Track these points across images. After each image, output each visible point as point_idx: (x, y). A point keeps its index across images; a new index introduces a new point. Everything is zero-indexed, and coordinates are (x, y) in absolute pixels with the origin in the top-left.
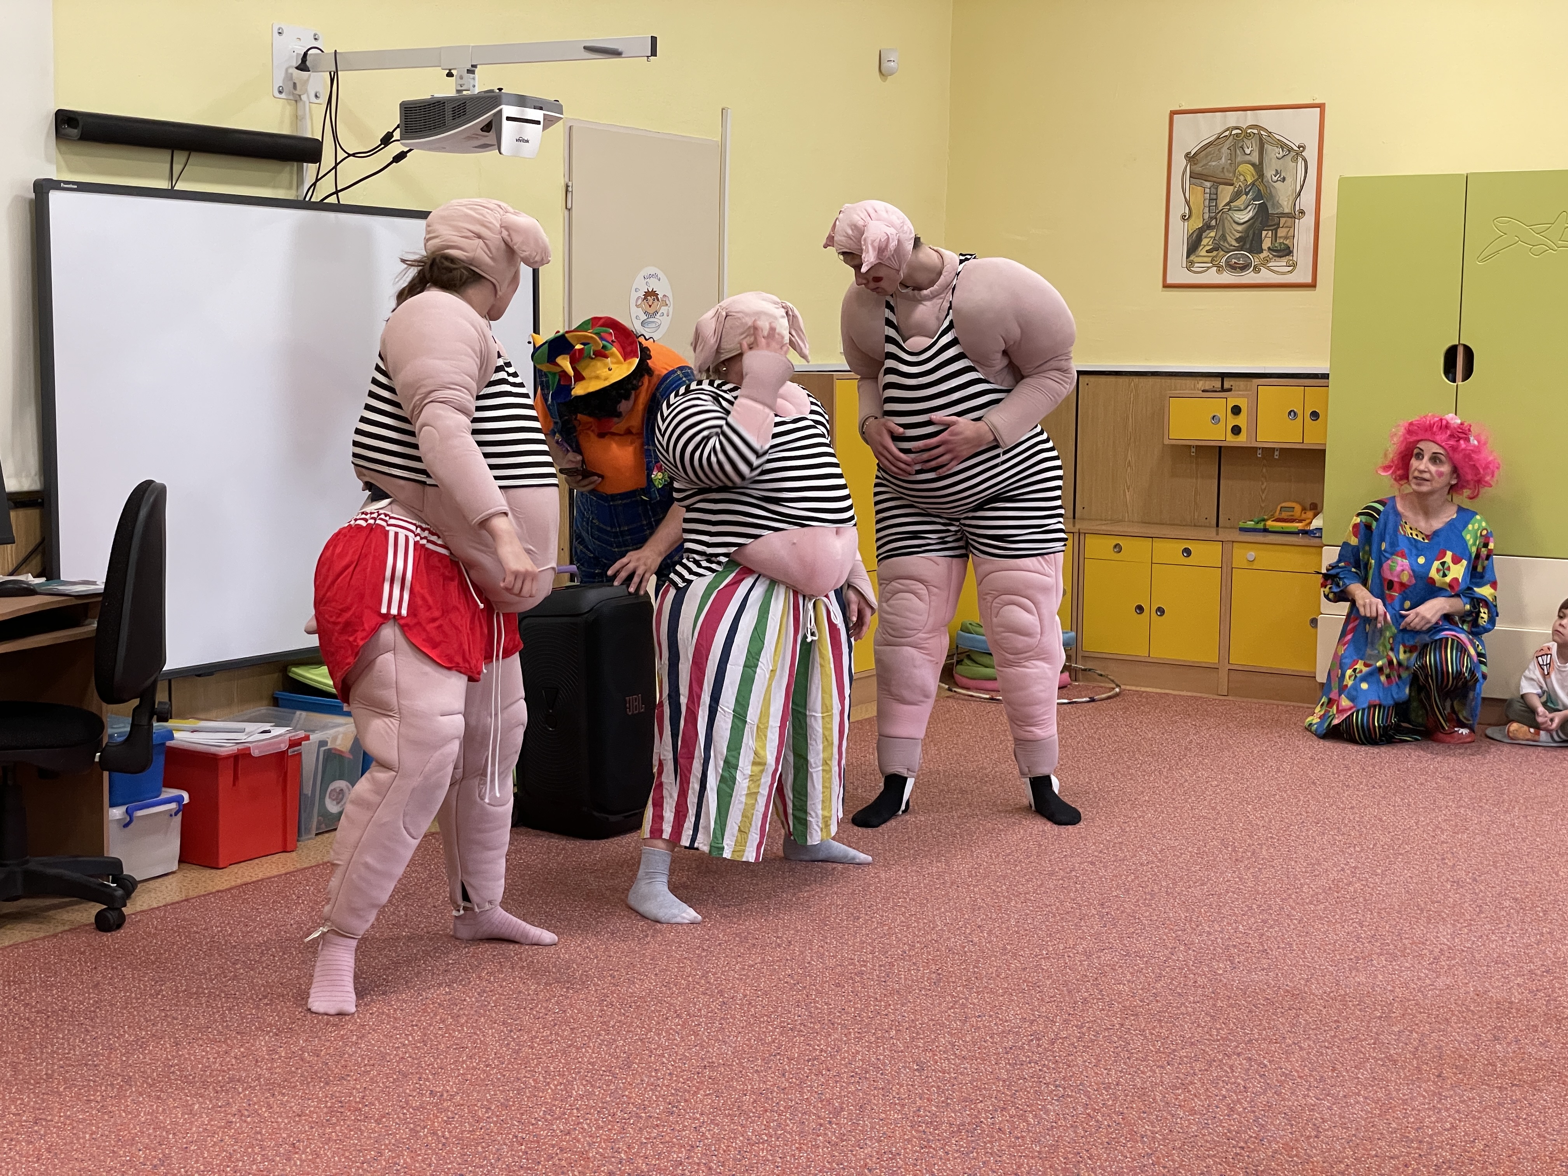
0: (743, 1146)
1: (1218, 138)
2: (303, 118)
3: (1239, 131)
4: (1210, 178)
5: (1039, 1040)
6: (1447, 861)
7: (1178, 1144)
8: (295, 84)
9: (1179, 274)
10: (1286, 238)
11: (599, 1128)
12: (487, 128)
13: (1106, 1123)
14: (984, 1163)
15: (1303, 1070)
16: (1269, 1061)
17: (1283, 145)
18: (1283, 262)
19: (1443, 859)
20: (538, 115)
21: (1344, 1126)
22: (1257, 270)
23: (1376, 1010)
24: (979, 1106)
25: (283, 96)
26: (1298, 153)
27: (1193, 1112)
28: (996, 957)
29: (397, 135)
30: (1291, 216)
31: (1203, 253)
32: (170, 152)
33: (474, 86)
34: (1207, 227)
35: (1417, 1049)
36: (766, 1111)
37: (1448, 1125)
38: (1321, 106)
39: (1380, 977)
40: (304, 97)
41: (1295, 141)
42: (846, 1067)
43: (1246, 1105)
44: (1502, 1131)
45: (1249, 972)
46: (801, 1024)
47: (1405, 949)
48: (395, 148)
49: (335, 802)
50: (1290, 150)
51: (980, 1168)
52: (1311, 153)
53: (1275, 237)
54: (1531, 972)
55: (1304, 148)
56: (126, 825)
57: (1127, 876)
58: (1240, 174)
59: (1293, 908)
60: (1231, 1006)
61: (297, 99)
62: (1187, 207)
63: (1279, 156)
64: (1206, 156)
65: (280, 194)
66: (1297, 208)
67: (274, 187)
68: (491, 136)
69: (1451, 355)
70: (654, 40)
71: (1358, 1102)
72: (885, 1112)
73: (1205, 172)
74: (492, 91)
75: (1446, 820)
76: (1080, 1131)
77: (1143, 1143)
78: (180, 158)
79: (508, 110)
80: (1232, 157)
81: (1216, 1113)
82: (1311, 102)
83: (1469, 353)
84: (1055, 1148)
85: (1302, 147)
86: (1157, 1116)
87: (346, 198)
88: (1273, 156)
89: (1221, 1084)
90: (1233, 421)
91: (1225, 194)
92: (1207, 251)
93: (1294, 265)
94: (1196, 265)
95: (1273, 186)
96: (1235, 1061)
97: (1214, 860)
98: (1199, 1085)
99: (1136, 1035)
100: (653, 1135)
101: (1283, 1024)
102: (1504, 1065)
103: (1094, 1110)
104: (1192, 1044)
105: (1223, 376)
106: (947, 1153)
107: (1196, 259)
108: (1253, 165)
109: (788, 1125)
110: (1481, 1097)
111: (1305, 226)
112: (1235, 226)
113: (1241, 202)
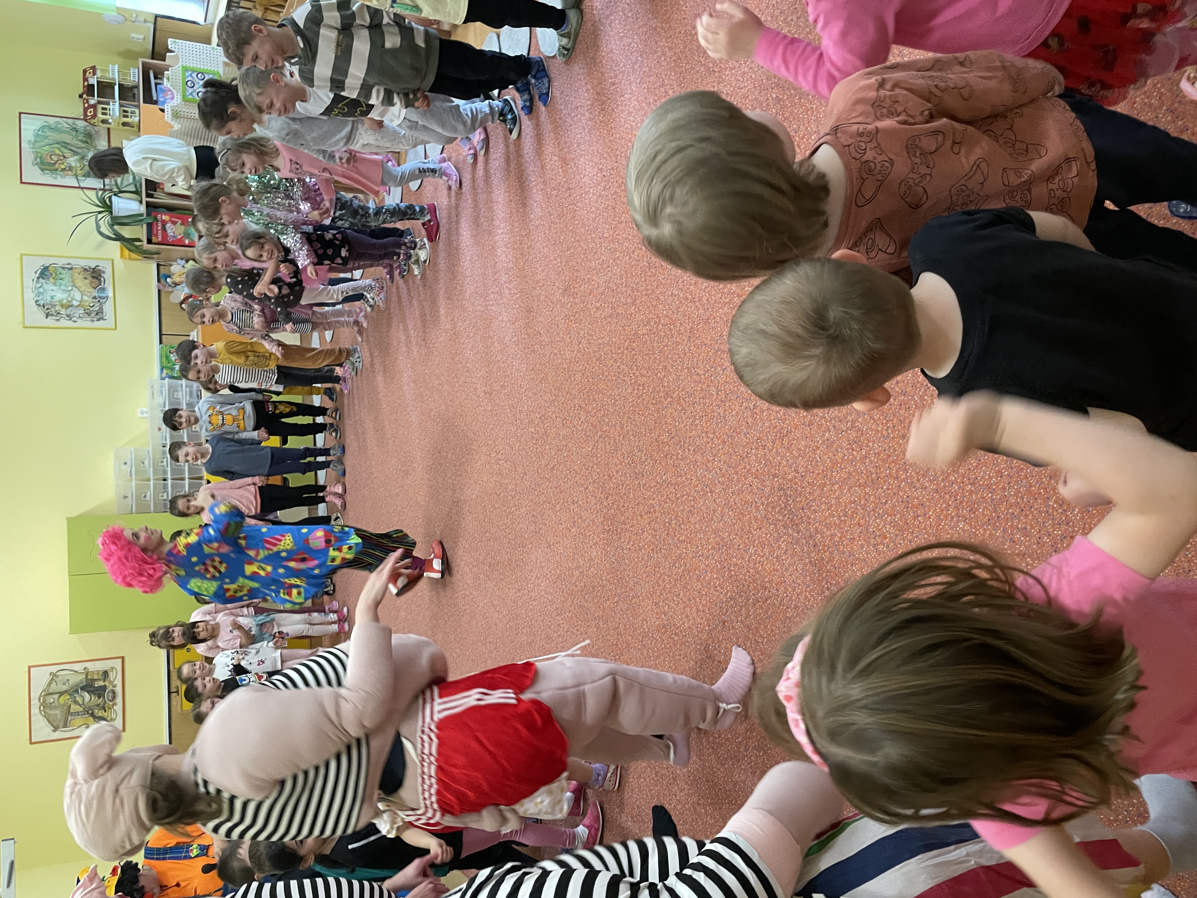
1: (45, 716)
3: (42, 707)
4: (67, 717)
10: (98, 675)
17: (50, 684)
18: (110, 674)
22: (115, 686)
26: (54, 675)
30: (87, 674)
31: (106, 714)
34: (92, 715)
38: (30, 668)
41: (48, 678)
50: (52, 679)
52: (54, 669)
53: (98, 680)
58: (65, 703)
62: (82, 727)
63: (56, 684)
64: (54, 721)
66: (83, 671)
73: (63, 720)
80: (55, 708)
82: (27, 674)
85: (51, 674)
88: (55, 687)
91: (75, 708)
92: (105, 712)
93: (112, 668)
95: (71, 685)
105: (169, 693)
107: (110, 716)
108: (60, 696)
111: (92, 667)
112: (92, 701)
113: (79, 699)
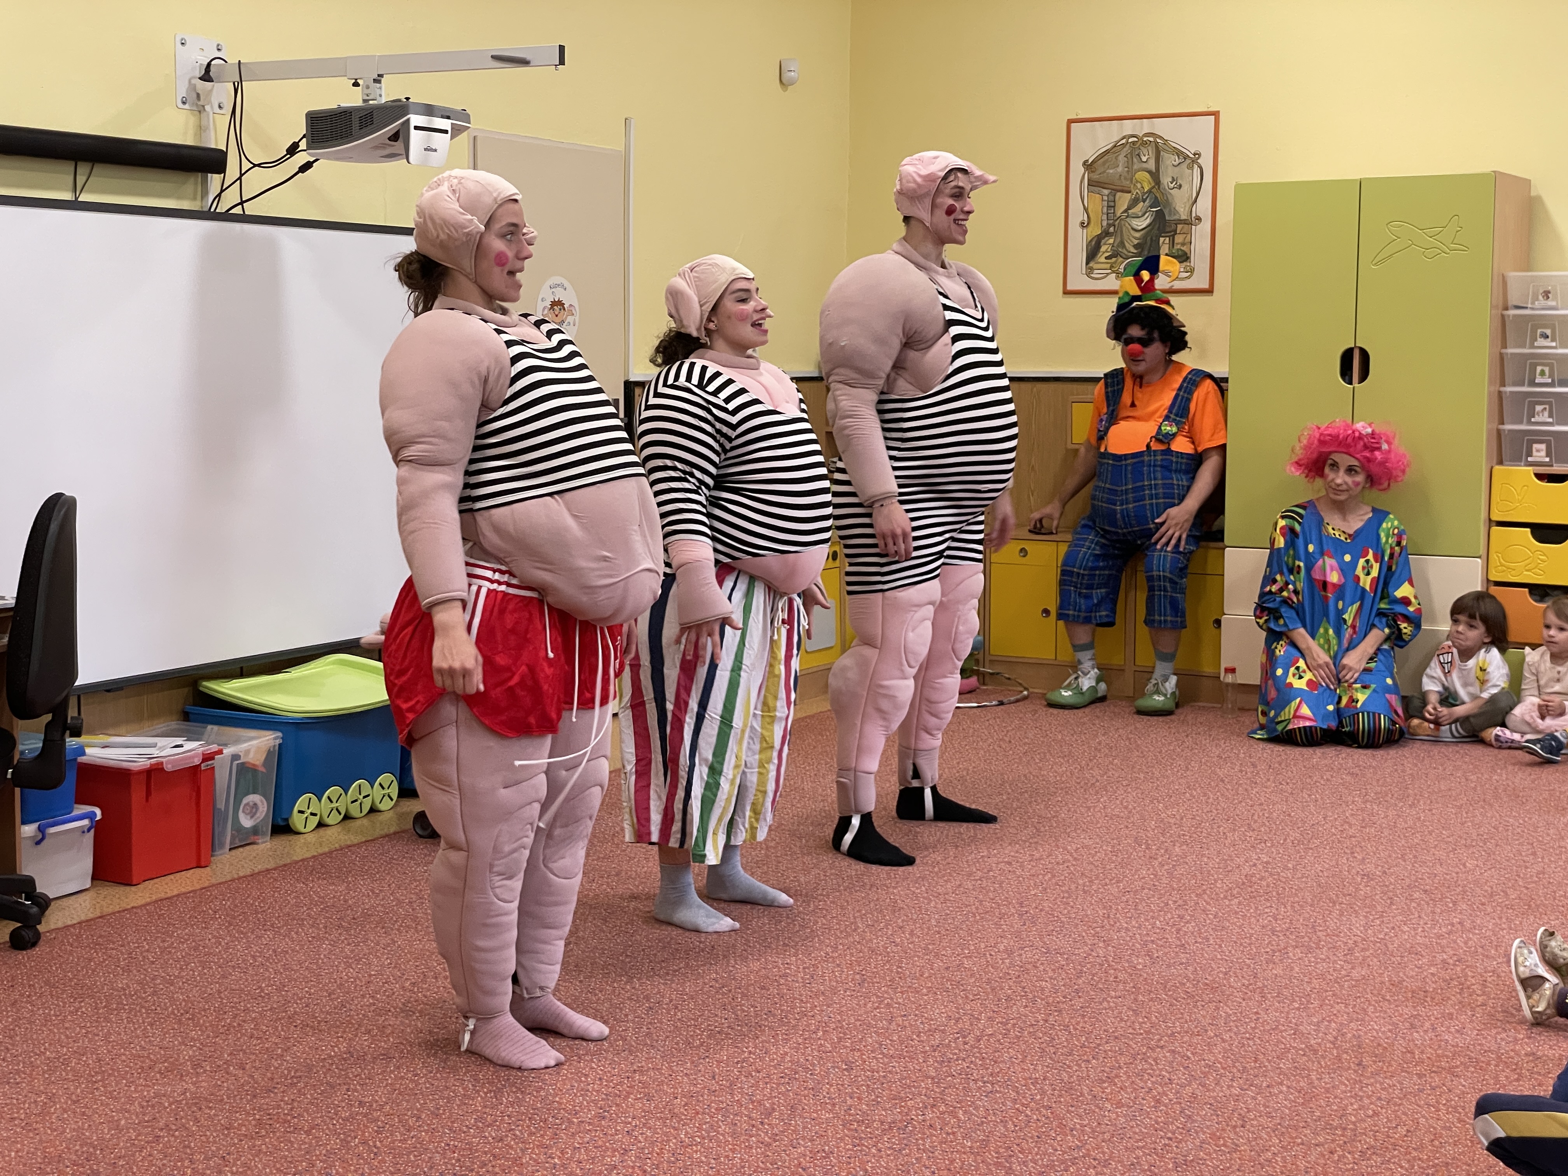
0: (677, 1148)
1: (1115, 146)
2: (207, 128)
3: (1135, 139)
4: (1106, 186)
5: (965, 1037)
6: (1356, 855)
7: (1107, 1136)
8: (198, 95)
9: (1079, 280)
10: (1183, 244)
11: (531, 1134)
12: (395, 137)
13: (1035, 1117)
14: (916, 1159)
15: (1226, 1061)
16: (1192, 1053)
17: (1179, 153)
19: (1353, 853)
20: (445, 124)
21: (1269, 1115)
23: (1294, 1001)
24: (909, 1103)
25: (187, 106)
26: (1194, 160)
27: (1119, 1105)
28: (918, 957)
29: (303, 145)
30: (1188, 223)
31: (1103, 260)
32: (73, 163)
33: (381, 96)
34: (1106, 234)
35: (1336, 1038)
36: (698, 1113)
37: (1370, 1112)
38: (1216, 114)
39: (1297, 969)
40: (207, 108)
41: (1190, 149)
42: (776, 1069)
43: (1171, 1096)
44: (1423, 1117)
45: (1169, 966)
46: (728, 1027)
47: (1320, 941)
48: (301, 158)
49: (249, 817)
50: (1186, 157)
51: (913, 1164)
52: (1206, 161)
53: (1172, 243)
54: (1444, 961)
55: (1199, 155)
56: (38, 843)
57: (1044, 875)
58: (1137, 182)
59: (1208, 903)
60: (1152, 1000)
61: (201, 110)
62: (1086, 215)
63: (1175, 163)
64: (1104, 163)
65: (185, 205)
66: (1194, 215)
67: (179, 198)
68: (399, 145)
69: (1347, 357)
70: (562, 49)
71: (1281, 1092)
72: (816, 1111)
73: (1104, 180)
74: (399, 100)
75: (1352, 815)
76: (1010, 1126)
77: (1073, 1136)
78: (83, 169)
79: (416, 120)
81: (1143, 1105)
82: (1205, 110)
83: (1365, 356)
84: (985, 1143)
85: (1198, 155)
86: (1085, 1110)
87: (251, 209)
88: (1168, 162)
89: (1146, 1077)
91: (1123, 201)
92: (1106, 258)
93: (1192, 271)
94: (1096, 271)
95: (1170, 194)
96: (1159, 1053)
97: (1129, 858)
98: (1124, 1078)
99: (1060, 1030)
100: (586, 1140)
101: (1204, 1017)
102: (1422, 1052)
103: (1023, 1105)
104: (1116, 1038)
106: (880, 1151)
107: (1096, 266)
108: (1150, 172)
109: (720, 1127)
110: (1401, 1083)
111: (1201, 233)
112: (1132, 232)
113: (1138, 209)
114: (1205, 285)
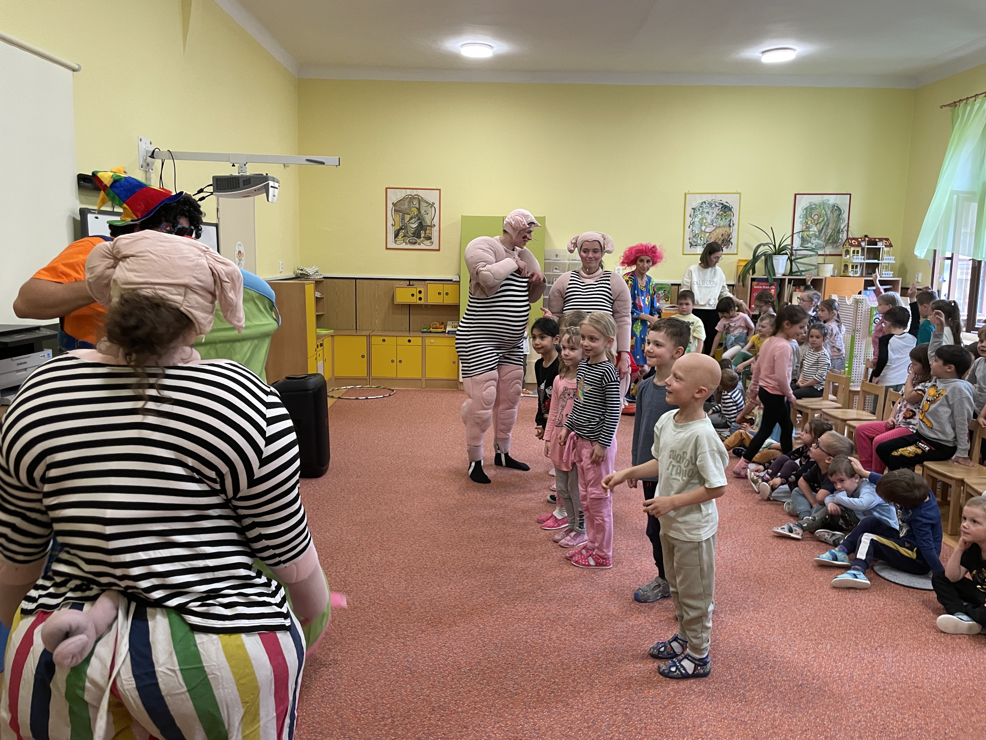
1: (404, 198)
2: (151, 180)
3: (411, 196)
4: (401, 212)
8: (148, 165)
9: (391, 245)
17: (427, 202)
18: (429, 241)
22: (419, 244)
25: (142, 169)
26: (432, 205)
30: (431, 226)
31: (400, 238)
38: (439, 190)
40: (151, 169)
41: (431, 201)
50: (429, 204)
52: (437, 205)
55: (434, 203)
58: (412, 211)
63: (426, 206)
64: (400, 204)
66: (433, 224)
73: (400, 210)
74: (261, 175)
79: (271, 183)
80: (409, 205)
82: (435, 188)
88: (423, 206)
90: (419, 296)
92: (402, 237)
93: (432, 243)
105: (410, 280)
111: (435, 230)
112: (411, 229)
113: (413, 221)
114: (438, 248)
